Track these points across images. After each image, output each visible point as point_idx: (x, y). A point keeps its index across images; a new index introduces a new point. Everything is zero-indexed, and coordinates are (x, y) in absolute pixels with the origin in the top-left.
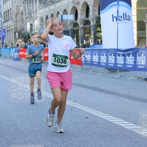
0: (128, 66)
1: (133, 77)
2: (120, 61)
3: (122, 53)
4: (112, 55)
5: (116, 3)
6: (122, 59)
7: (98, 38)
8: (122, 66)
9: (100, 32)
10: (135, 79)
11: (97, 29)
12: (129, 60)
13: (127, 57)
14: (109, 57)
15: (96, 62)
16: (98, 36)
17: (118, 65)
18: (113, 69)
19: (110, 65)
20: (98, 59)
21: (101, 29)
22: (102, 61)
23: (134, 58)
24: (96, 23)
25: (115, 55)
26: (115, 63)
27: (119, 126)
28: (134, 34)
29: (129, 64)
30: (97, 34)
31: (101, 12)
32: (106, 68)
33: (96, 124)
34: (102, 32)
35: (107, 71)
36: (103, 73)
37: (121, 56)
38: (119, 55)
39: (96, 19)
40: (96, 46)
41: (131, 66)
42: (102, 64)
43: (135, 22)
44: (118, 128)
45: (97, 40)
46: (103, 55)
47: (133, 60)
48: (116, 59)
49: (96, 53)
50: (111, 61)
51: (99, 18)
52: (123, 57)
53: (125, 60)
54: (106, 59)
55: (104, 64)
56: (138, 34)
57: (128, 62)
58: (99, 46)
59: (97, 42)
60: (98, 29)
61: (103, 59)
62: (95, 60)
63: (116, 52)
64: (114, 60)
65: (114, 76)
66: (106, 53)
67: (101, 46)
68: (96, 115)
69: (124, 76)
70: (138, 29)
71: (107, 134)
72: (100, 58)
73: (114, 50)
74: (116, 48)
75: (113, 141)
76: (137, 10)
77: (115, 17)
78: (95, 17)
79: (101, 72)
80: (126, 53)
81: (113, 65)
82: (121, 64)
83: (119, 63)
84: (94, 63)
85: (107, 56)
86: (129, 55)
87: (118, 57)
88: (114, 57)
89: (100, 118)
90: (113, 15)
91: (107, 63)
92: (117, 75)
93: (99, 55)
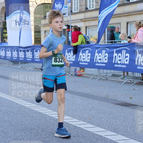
0: (28, 59)
1: (31, 68)
2: (21, 56)
3: (23, 50)
4: (16, 51)
5: (19, 11)
6: (23, 54)
7: (4, 38)
8: (23, 59)
9: (6, 33)
10: (32, 69)
11: (3, 31)
12: (29, 55)
13: (27, 53)
14: (13, 52)
15: (3, 56)
16: (4, 36)
17: (20, 59)
18: (16, 62)
19: (14, 58)
20: (4, 54)
21: (7, 31)
22: (7, 55)
23: (32, 54)
24: (3, 26)
25: (18, 51)
26: (18, 57)
27: (20, 105)
28: (32, 35)
29: (29, 57)
30: (4, 35)
31: (6, 18)
32: (11, 61)
33: (2, 103)
34: (8, 33)
35: (11, 63)
36: (8, 64)
37: (22, 51)
38: (20, 51)
39: (3, 23)
40: (3, 44)
41: (30, 60)
42: (7, 58)
43: (32, 26)
44: (19, 107)
45: (4, 39)
46: (8, 51)
47: (31, 55)
48: (18, 54)
49: (3, 49)
50: (15, 55)
51: (5, 22)
52: (23, 53)
53: (25, 55)
54: (11, 54)
55: (10, 58)
56: (35, 35)
57: (28, 56)
58: (5, 44)
59: (4, 41)
60: (5, 31)
61: (9, 54)
62: (2, 54)
63: (18, 49)
64: (17, 54)
65: (16, 67)
66: (11, 49)
67: (7, 44)
68: (2, 97)
69: (24, 67)
70: (35, 32)
71: (11, 111)
72: (6, 53)
73: (17, 47)
74: (18, 45)
75: (15, 116)
76: (35, 18)
77: (18, 22)
78: (2, 21)
79: (6, 64)
80: (26, 50)
81: (16, 59)
82: (22, 58)
83: (21, 57)
84: (1, 57)
85: (12, 51)
86: (28, 51)
87: (20, 53)
88: (17, 53)
89: (5, 99)
90: (16, 20)
91: (12, 57)
92: (19, 66)
93: (5, 51)
